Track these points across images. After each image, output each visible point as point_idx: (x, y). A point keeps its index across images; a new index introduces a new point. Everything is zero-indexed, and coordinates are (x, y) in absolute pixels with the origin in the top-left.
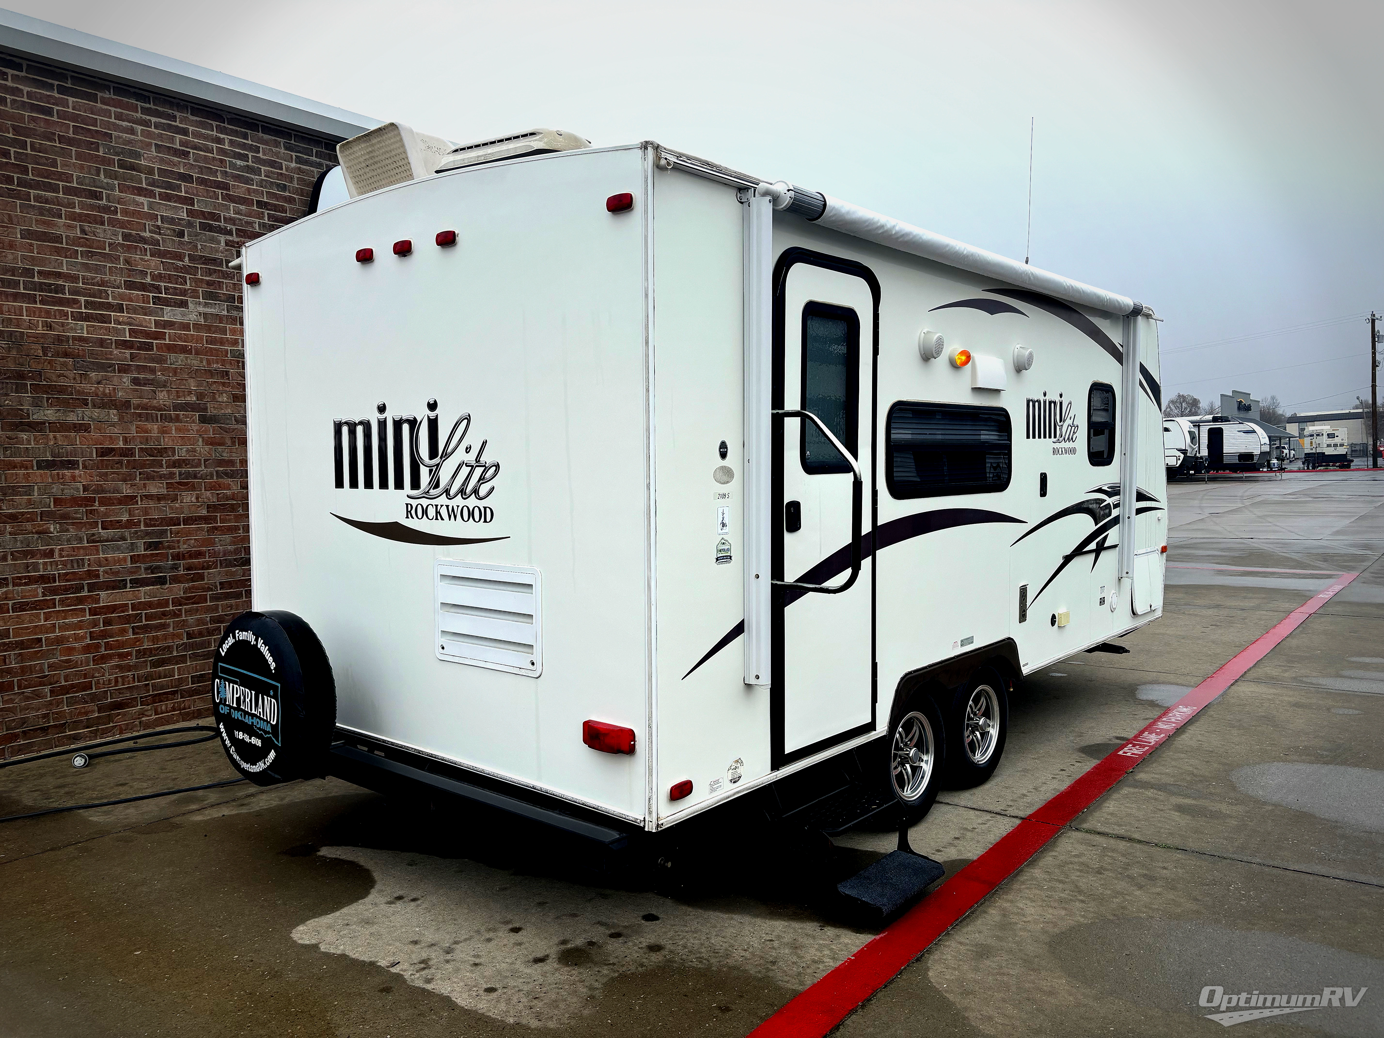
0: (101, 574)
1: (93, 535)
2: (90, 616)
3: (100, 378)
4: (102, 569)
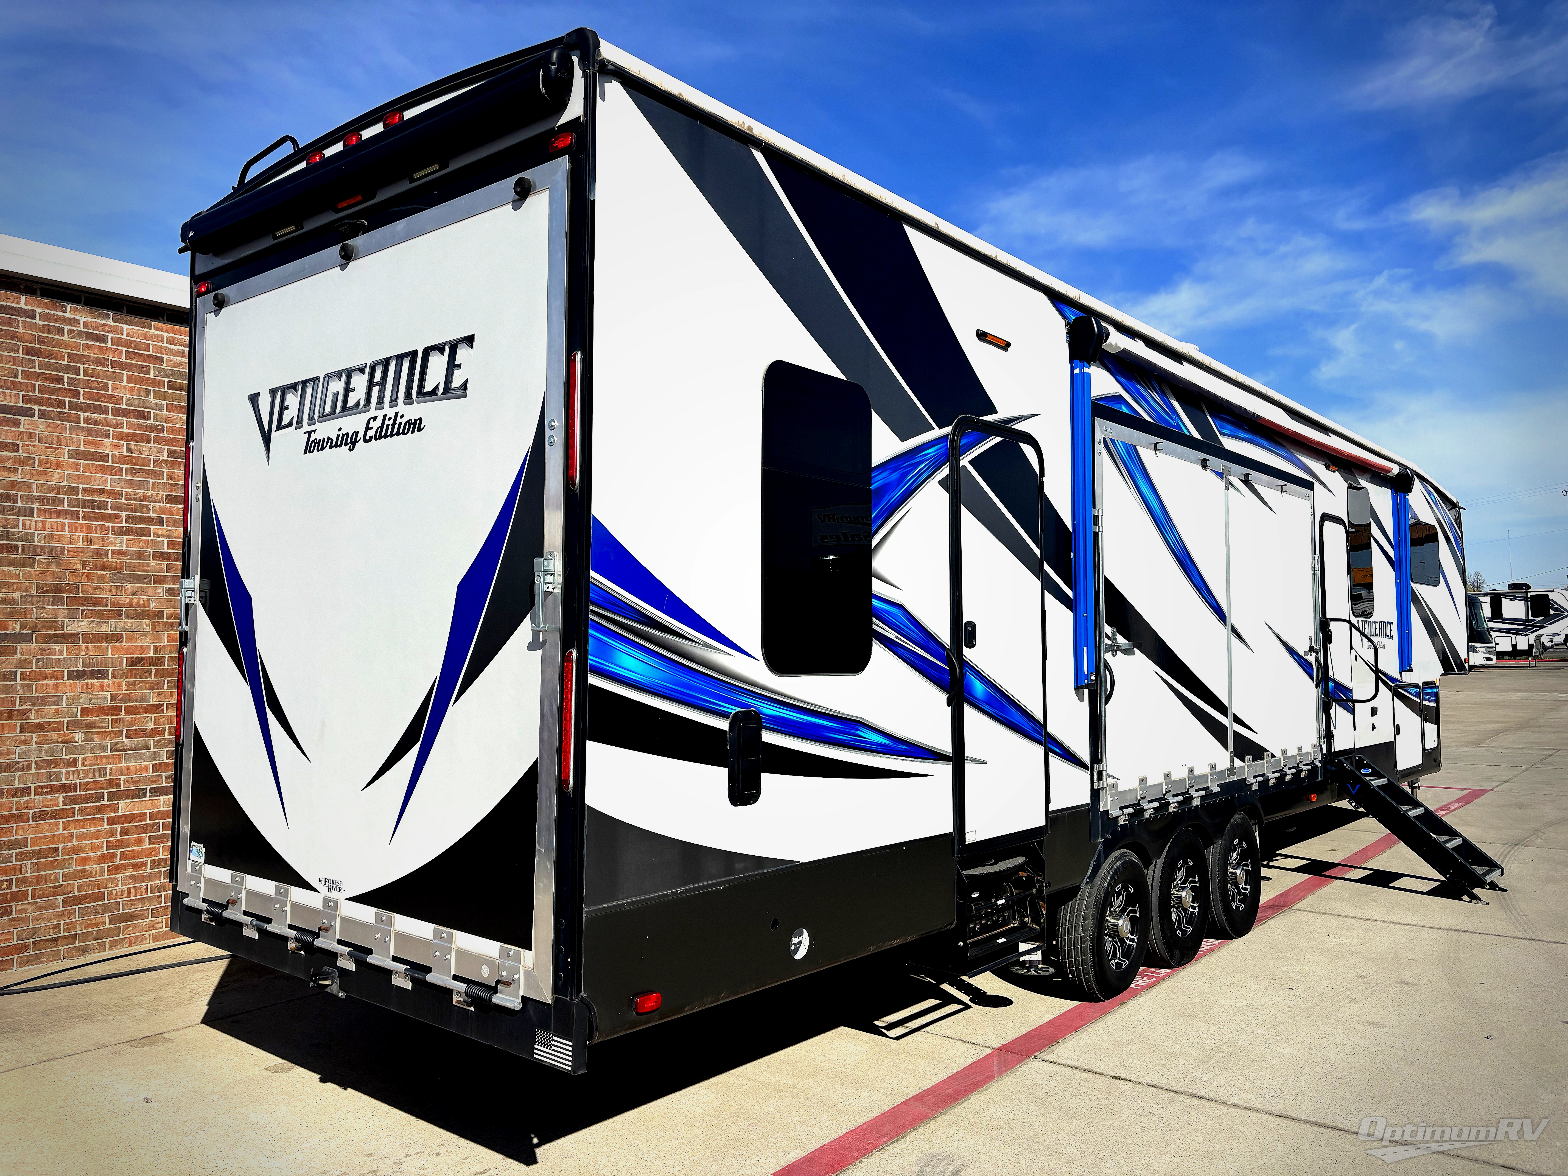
0: (122, 783)
1: (117, 743)
2: (107, 825)
3: (135, 589)
4: (122, 778)
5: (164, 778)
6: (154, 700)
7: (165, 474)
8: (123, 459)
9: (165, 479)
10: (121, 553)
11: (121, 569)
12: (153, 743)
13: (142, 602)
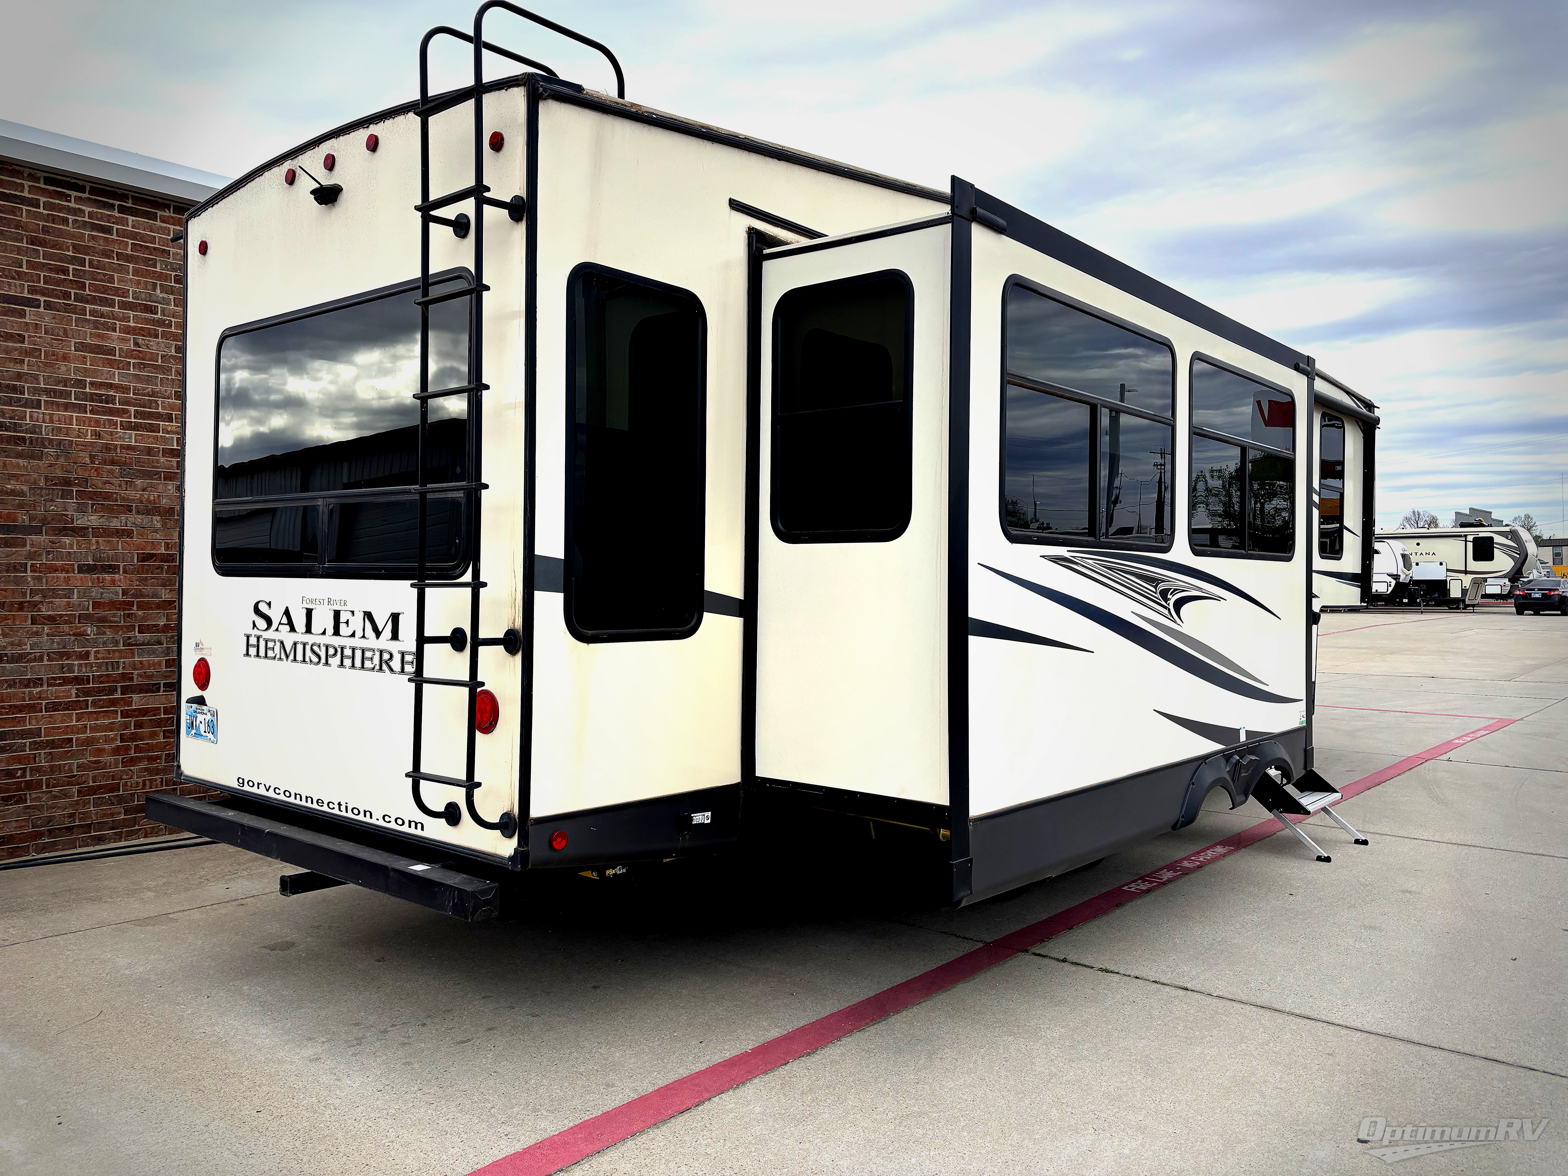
0: (135, 677)
1: (130, 638)
2: (121, 718)
3: (145, 485)
4: (136, 672)
6: (166, 596)
7: (173, 370)
8: (130, 354)
9: (173, 375)
10: (129, 448)
11: (131, 464)
12: (166, 639)
13: (152, 498)
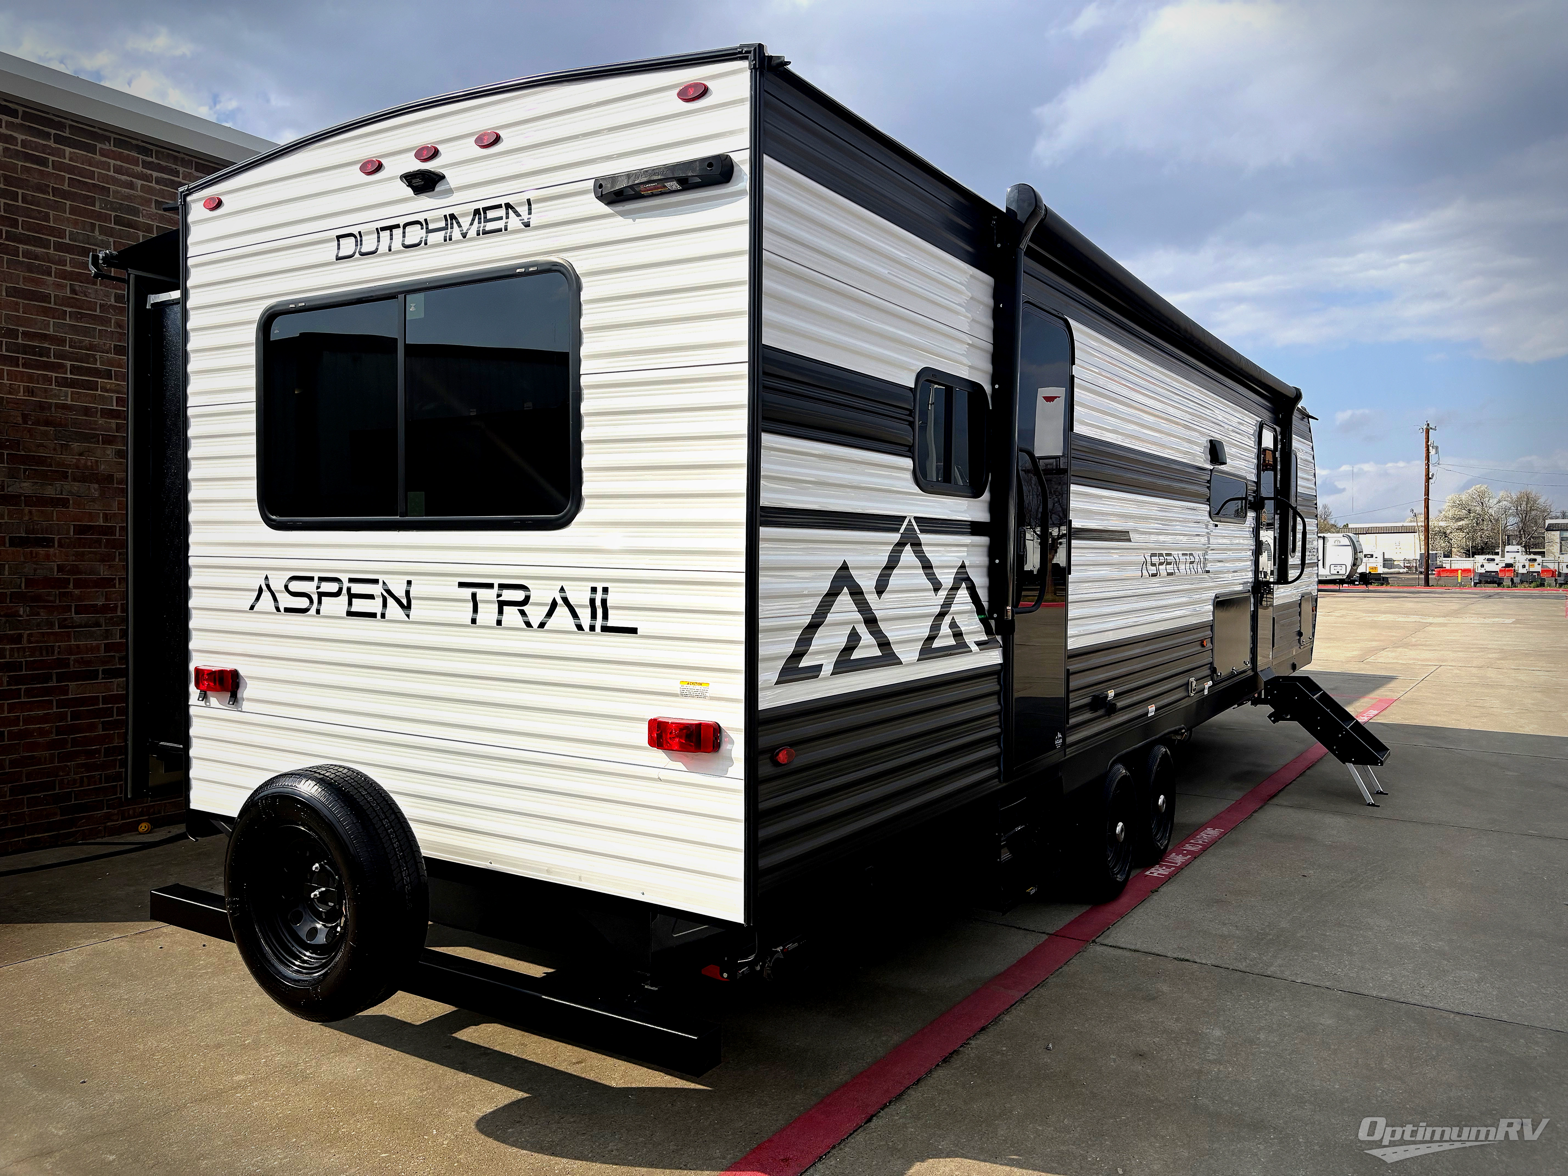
0: (72, 662)
1: (66, 619)
2: (57, 708)
3: (82, 449)
4: (72, 657)
5: (117, 659)
6: (105, 573)
7: (113, 322)
8: (66, 301)
9: (113, 327)
10: (65, 407)
11: (67, 425)
12: (105, 620)
13: (89, 463)
